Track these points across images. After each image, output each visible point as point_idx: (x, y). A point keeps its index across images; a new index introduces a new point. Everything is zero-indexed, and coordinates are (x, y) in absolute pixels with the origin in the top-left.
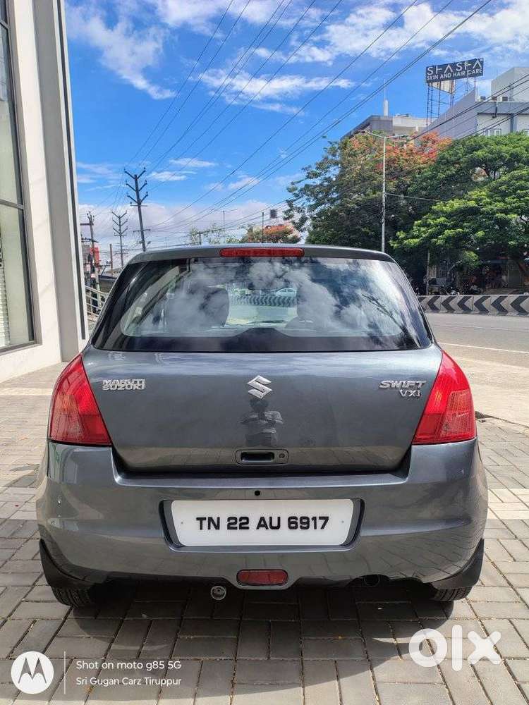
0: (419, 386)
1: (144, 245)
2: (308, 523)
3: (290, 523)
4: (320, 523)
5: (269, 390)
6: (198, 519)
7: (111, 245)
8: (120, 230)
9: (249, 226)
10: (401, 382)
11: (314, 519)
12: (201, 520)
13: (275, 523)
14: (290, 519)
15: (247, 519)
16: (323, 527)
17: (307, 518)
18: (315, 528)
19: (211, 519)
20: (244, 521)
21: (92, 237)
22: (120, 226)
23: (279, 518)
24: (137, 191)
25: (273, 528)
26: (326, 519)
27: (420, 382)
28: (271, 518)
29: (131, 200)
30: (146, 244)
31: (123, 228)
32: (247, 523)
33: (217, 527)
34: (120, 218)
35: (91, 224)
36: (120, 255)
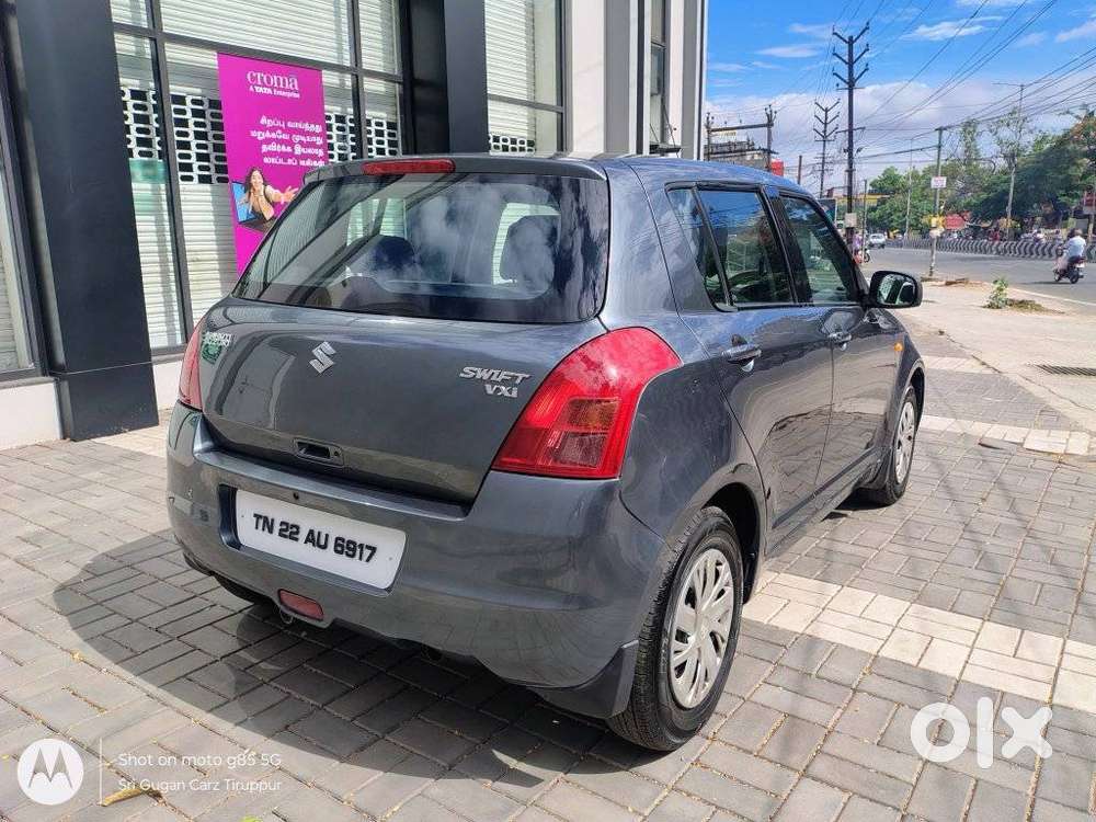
0: (518, 381)
1: (851, 157)
2: (354, 550)
3: (336, 545)
4: (367, 553)
5: (331, 363)
6: (255, 515)
7: (801, 157)
8: (825, 131)
9: (1085, 106)
10: (490, 373)
11: (361, 546)
12: (258, 517)
13: (322, 542)
14: (337, 539)
15: (297, 527)
16: (368, 560)
17: (354, 543)
18: (361, 558)
19: (266, 519)
20: (295, 530)
21: (769, 146)
22: (826, 124)
23: (327, 535)
24: (851, 64)
25: (320, 546)
26: (373, 550)
27: (521, 376)
28: (319, 533)
29: (839, 81)
30: (854, 153)
31: (830, 127)
32: (297, 533)
33: (271, 531)
34: (826, 111)
35: (770, 124)
36: (819, 173)
